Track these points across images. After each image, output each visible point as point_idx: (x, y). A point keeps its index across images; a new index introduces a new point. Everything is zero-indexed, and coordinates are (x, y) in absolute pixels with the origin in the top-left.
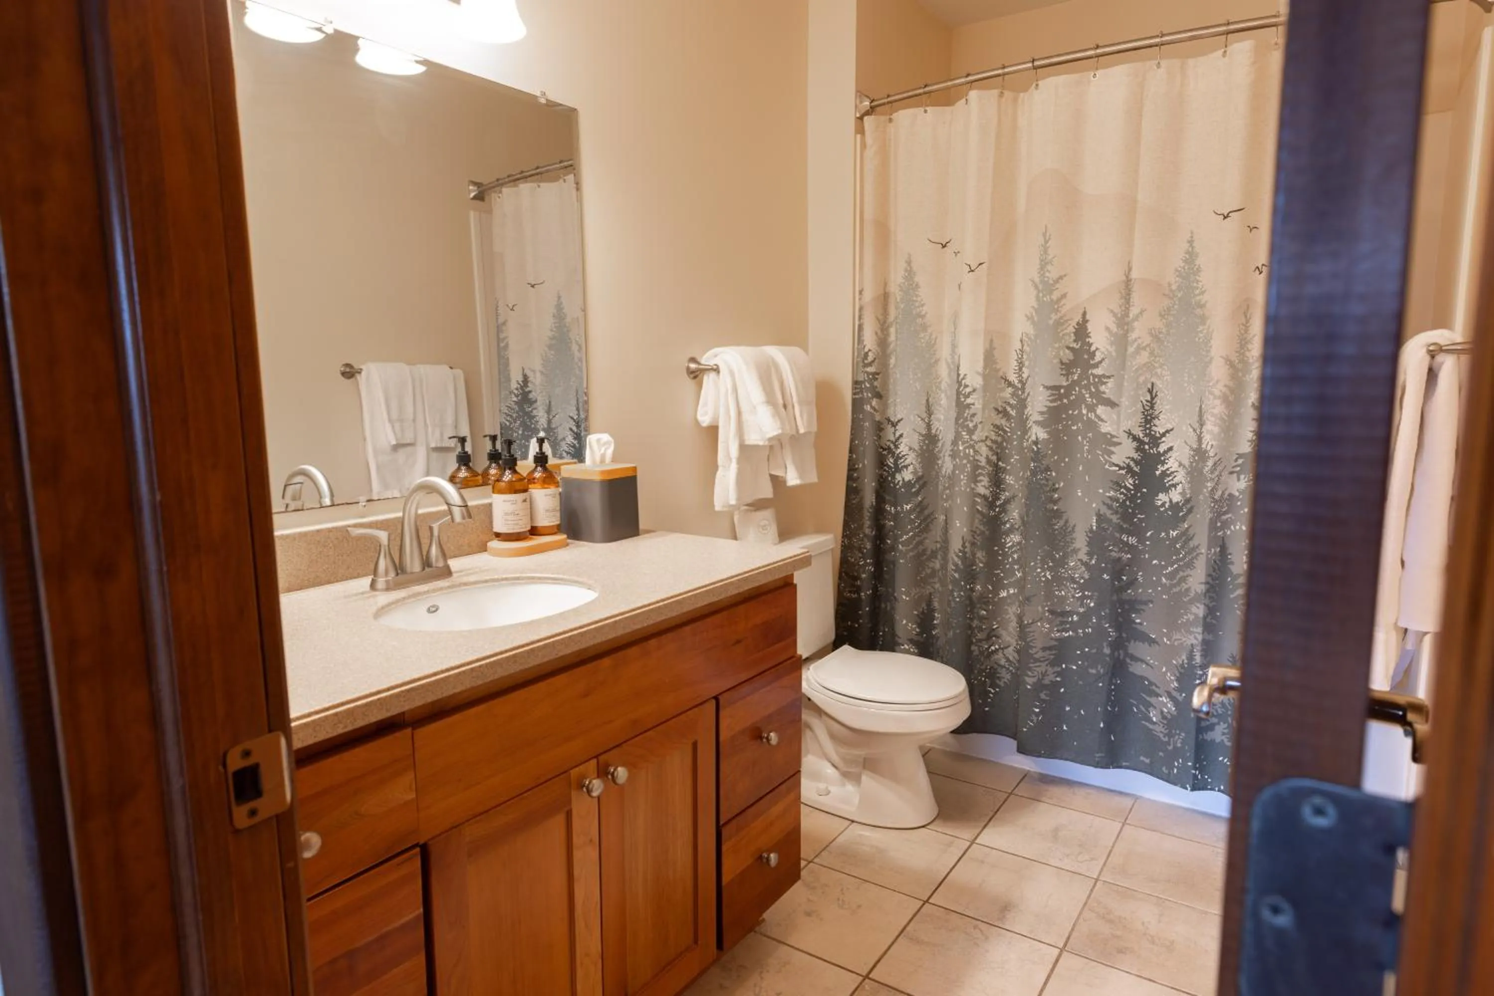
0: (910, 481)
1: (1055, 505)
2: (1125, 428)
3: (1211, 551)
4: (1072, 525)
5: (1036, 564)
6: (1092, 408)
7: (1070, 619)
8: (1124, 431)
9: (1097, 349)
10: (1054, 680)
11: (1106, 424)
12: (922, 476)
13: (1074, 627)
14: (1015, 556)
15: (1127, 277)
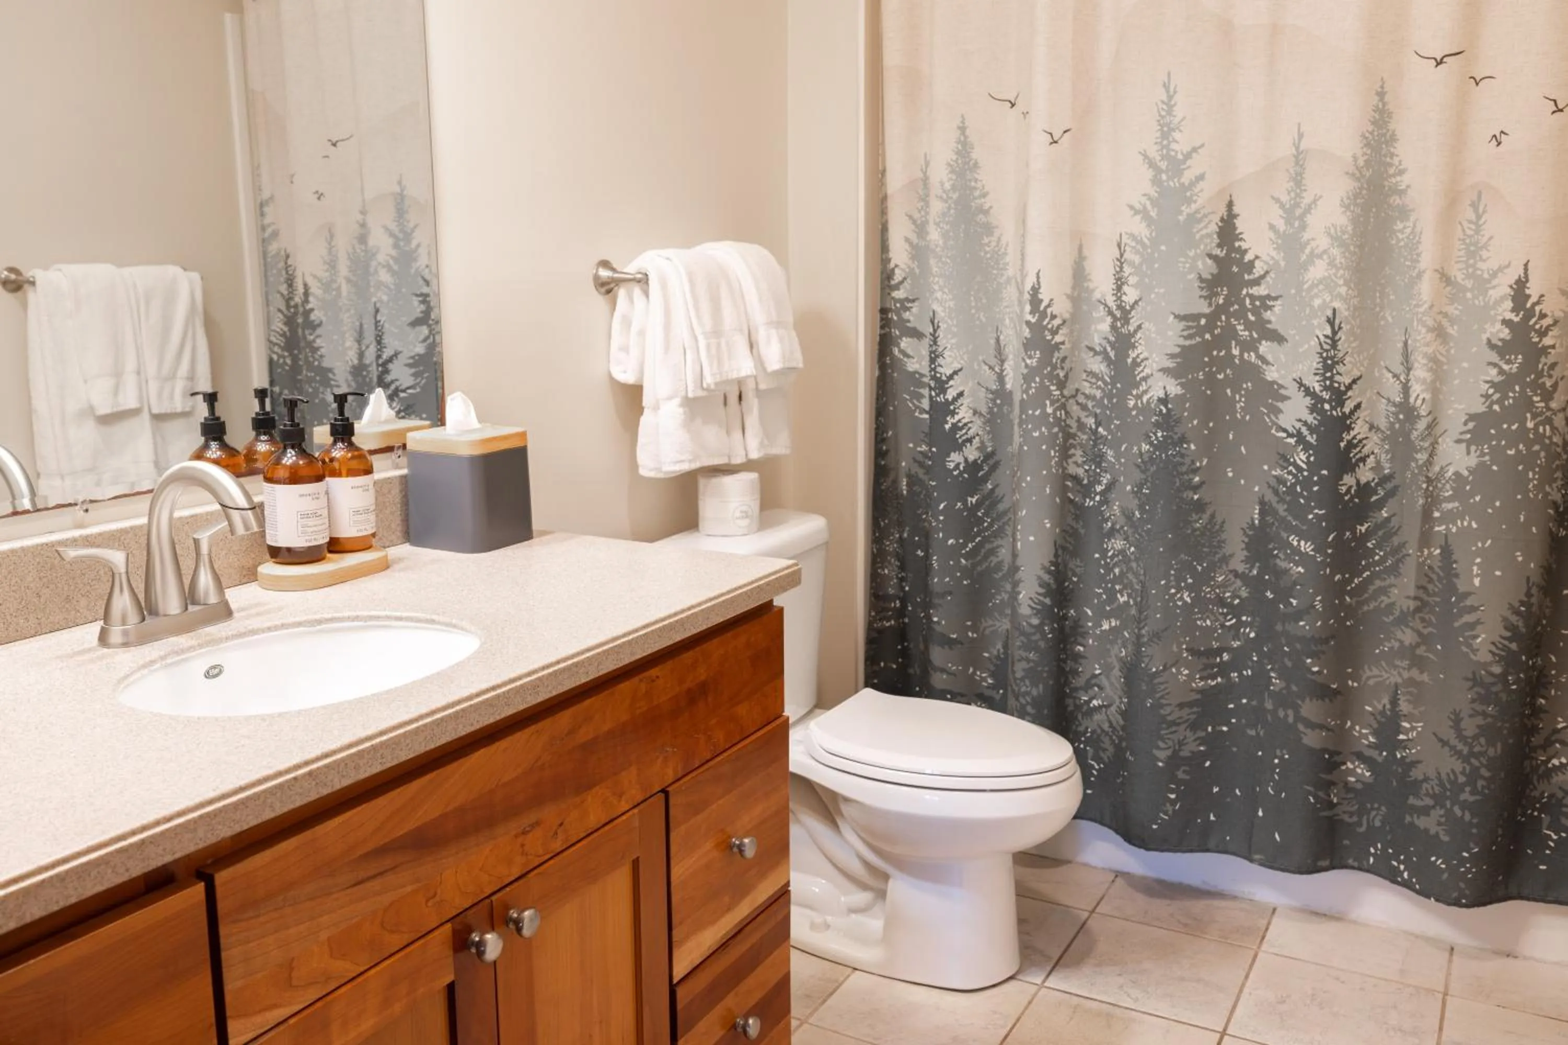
0: (975, 461)
1: (1196, 494)
2: (1294, 376)
3: (1422, 552)
4: (1219, 522)
5: (1168, 581)
6: (1250, 346)
7: (1218, 660)
8: (1295, 380)
9: (1257, 257)
10: (1195, 749)
11: (1273, 368)
12: (993, 453)
13: (1224, 670)
14: (1117, 571)
15: (1297, 148)
